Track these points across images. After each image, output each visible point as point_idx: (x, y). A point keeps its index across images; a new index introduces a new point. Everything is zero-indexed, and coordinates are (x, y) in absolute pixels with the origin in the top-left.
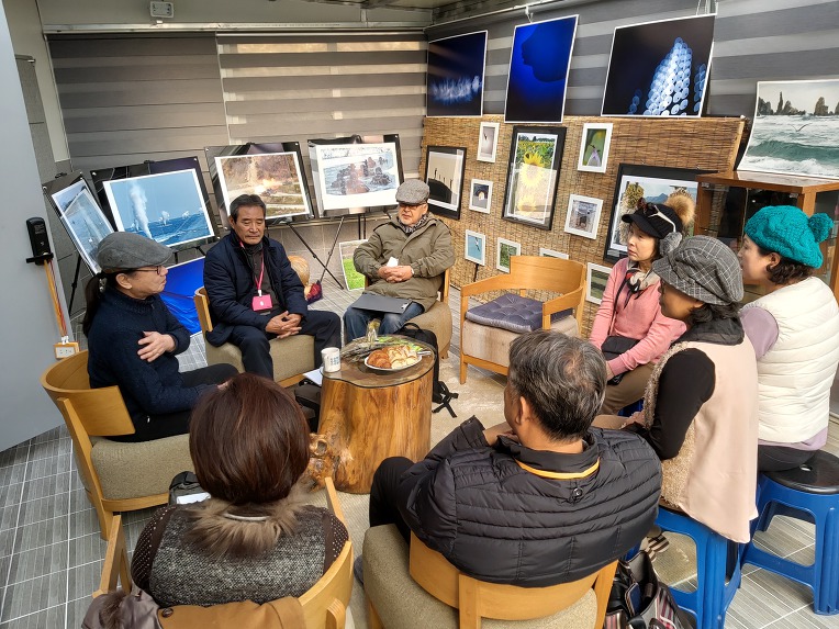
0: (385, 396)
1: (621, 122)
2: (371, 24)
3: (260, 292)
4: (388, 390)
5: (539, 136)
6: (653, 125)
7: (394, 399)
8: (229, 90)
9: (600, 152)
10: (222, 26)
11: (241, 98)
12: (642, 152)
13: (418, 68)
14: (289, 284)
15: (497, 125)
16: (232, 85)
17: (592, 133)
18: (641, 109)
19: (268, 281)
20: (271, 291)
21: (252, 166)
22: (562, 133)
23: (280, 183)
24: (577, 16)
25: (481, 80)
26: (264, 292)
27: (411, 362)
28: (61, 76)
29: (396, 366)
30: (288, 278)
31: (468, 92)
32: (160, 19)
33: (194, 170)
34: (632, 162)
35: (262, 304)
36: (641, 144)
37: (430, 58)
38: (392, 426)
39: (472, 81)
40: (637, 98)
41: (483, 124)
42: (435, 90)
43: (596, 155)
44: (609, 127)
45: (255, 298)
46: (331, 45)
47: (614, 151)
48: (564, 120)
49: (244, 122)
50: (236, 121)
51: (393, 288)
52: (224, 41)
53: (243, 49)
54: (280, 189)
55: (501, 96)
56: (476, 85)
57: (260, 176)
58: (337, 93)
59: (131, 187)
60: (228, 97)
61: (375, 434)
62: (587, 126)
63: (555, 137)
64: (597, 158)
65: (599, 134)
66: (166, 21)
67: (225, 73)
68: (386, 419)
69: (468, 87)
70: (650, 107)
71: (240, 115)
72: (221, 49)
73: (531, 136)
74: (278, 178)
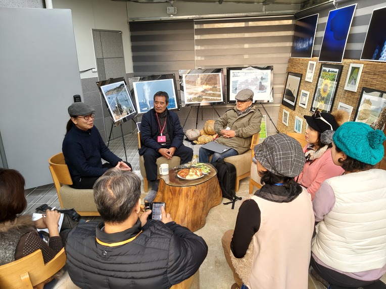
0: (176, 191)
1: (367, 64)
2: (267, 13)
3: (161, 134)
4: (178, 188)
5: (331, 69)
6: (382, 67)
7: (180, 193)
8: (197, 45)
9: (355, 80)
10: (197, 16)
11: (203, 48)
12: (375, 82)
13: (290, 33)
14: (176, 133)
15: (315, 63)
16: (200, 42)
17: (354, 69)
18: (378, 57)
19: (166, 130)
20: (167, 135)
21: (199, 79)
22: (341, 68)
23: (211, 87)
24: (356, 4)
25: (313, 39)
26: (163, 135)
27: (195, 177)
28: (133, 39)
29: (188, 178)
30: (177, 130)
31: (307, 45)
32: (172, 14)
33: (172, 80)
34: (369, 87)
35: (162, 139)
36: (375, 77)
37: (296, 28)
38: (178, 206)
39: (309, 40)
40: (377, 50)
41: (310, 62)
42: (295, 44)
43: (353, 81)
44: (361, 66)
45: (159, 137)
46: (247, 23)
47: (362, 80)
48: (343, 61)
49: (203, 59)
50: (199, 58)
51: (224, 140)
52: (197, 23)
53: (206, 26)
54: (211, 89)
55: (318, 48)
56: (311, 42)
57: (202, 84)
58: (246, 46)
59: (144, 85)
60: (197, 48)
61: (170, 207)
62: (352, 65)
63: (337, 70)
64: (354, 83)
65: (356, 70)
66: (174, 15)
67: (196, 37)
68: (175, 202)
69: (308, 43)
70: (382, 56)
71: (201, 56)
72: (196, 27)
73: (327, 69)
74: (211, 85)
